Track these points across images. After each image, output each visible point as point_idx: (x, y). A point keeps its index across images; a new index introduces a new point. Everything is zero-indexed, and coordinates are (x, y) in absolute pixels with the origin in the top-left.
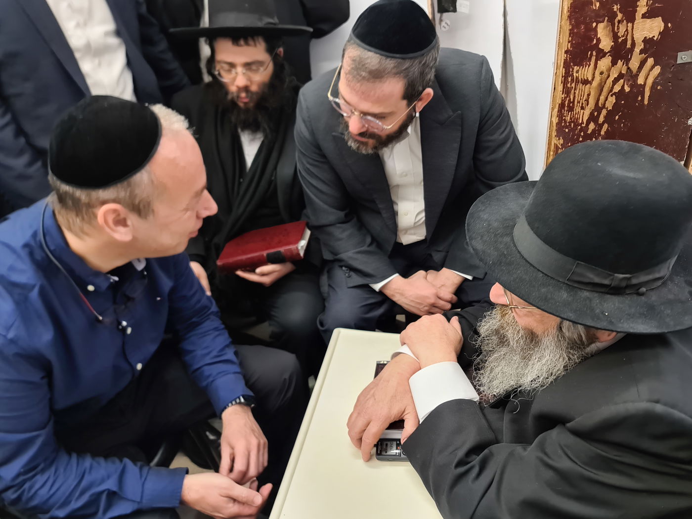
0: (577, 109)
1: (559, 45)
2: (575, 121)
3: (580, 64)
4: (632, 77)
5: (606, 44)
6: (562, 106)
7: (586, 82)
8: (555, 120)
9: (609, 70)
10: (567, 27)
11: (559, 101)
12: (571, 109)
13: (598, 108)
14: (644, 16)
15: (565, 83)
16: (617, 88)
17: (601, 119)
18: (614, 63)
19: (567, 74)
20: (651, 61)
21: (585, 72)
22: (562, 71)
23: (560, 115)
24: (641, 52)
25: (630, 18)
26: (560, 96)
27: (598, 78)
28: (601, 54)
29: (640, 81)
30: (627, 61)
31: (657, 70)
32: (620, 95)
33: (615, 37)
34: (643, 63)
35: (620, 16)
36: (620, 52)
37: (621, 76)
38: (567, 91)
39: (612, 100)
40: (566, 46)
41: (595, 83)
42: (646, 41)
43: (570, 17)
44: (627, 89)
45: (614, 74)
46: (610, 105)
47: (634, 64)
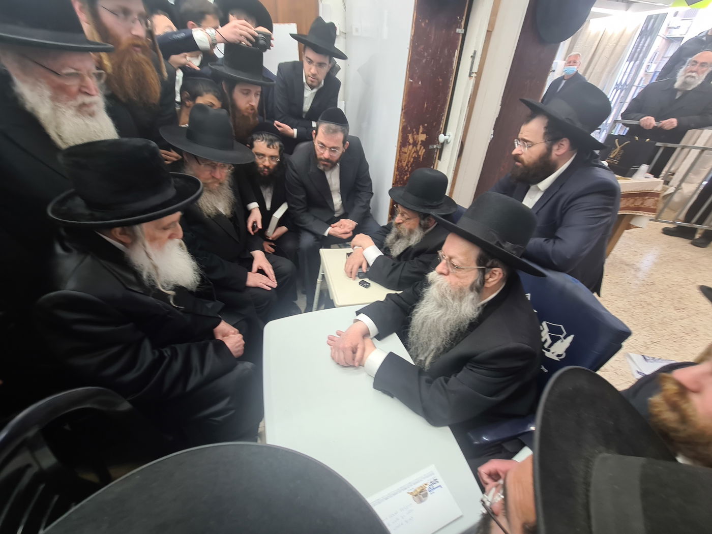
0: (403, 162)
1: (398, 140)
2: (402, 166)
3: (404, 147)
4: (417, 152)
5: (411, 141)
6: (398, 160)
7: (406, 153)
8: (396, 165)
9: (412, 149)
10: (401, 134)
11: (397, 159)
12: (401, 162)
13: (408, 162)
14: (422, 133)
15: (400, 153)
16: (414, 156)
17: (409, 166)
18: (413, 147)
19: (400, 150)
20: (422, 147)
21: (405, 150)
22: (399, 149)
23: (398, 164)
24: (420, 144)
25: (418, 134)
26: (398, 157)
27: (409, 152)
28: (410, 144)
29: (420, 153)
30: (416, 147)
31: (424, 150)
32: (414, 158)
33: (414, 139)
34: (421, 148)
35: (415, 133)
36: (415, 144)
37: (415, 152)
38: (400, 155)
39: (412, 159)
40: (401, 141)
41: (408, 153)
42: (422, 141)
43: (402, 131)
44: (416, 156)
45: (413, 151)
46: (411, 161)
47: (418, 148)
